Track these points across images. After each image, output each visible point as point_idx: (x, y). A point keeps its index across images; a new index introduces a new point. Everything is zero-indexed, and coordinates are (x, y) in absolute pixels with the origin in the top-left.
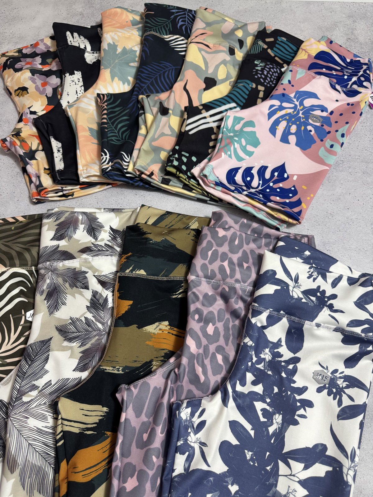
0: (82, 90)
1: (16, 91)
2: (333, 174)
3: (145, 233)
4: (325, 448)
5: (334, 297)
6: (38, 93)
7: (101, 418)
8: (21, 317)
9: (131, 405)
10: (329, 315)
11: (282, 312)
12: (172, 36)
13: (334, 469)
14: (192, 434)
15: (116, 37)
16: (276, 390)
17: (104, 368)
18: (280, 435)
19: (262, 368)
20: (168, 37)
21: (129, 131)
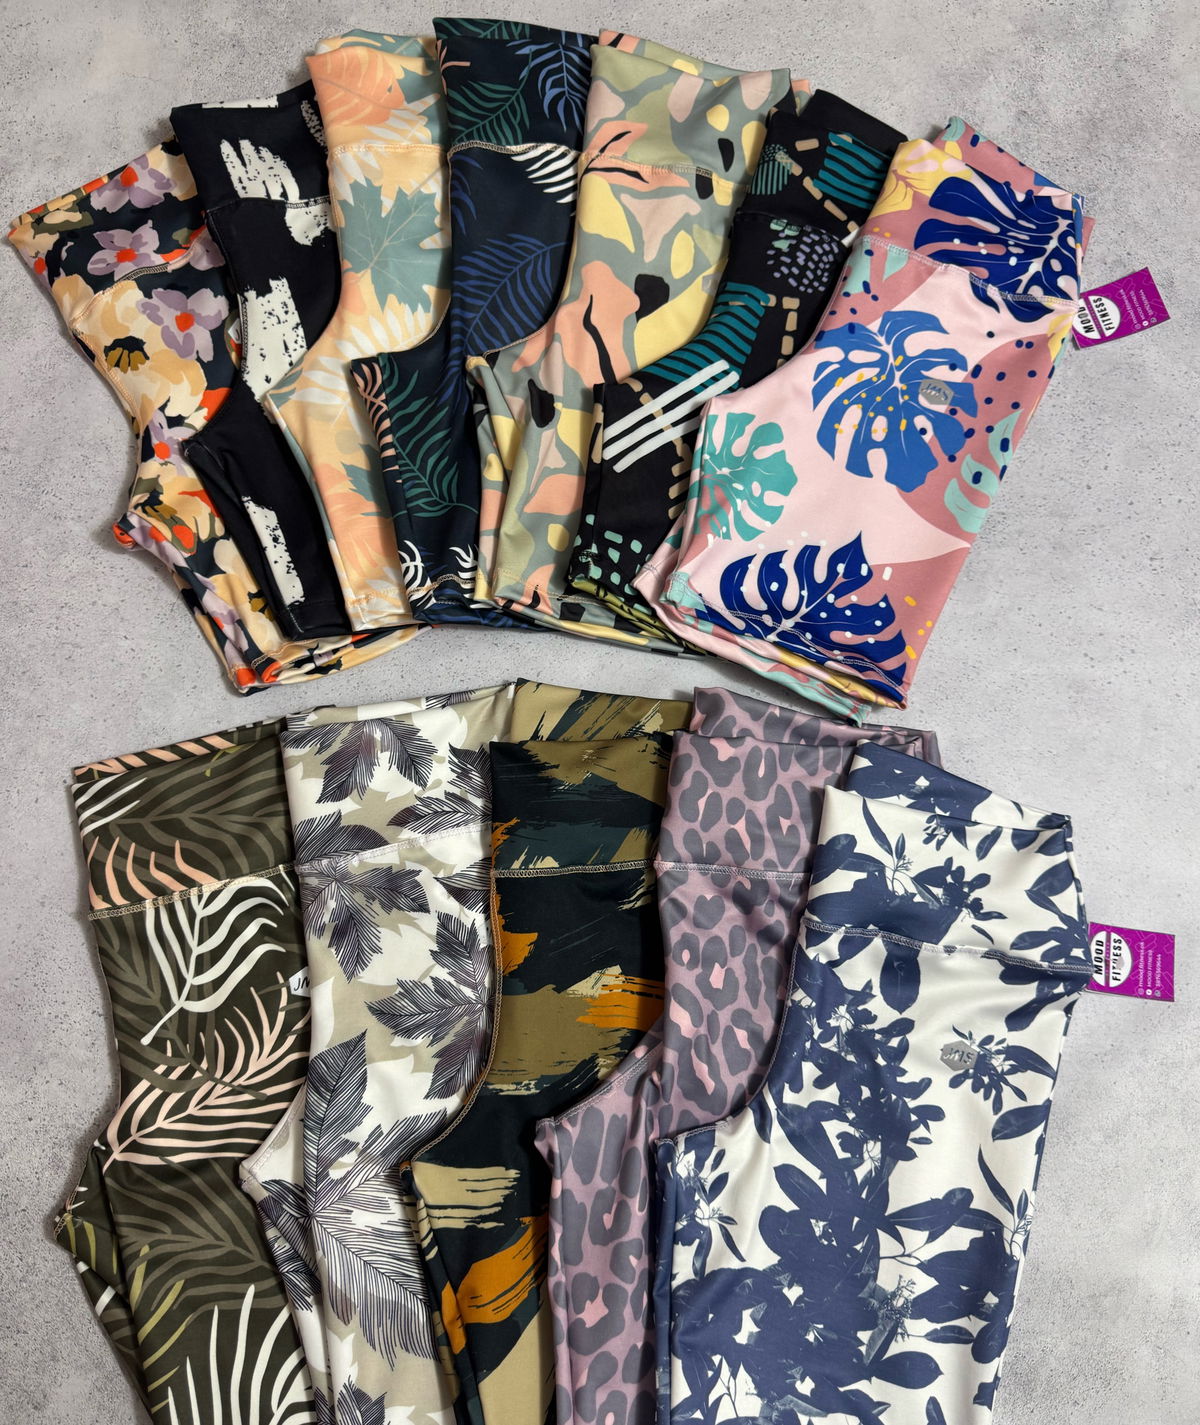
0: (299, 339)
1: (108, 350)
2: (979, 554)
3: (543, 767)
4: (968, 1195)
5: (983, 880)
6: (173, 353)
7: (507, 1192)
8: (280, 992)
9: (570, 1161)
10: (974, 927)
11: (871, 927)
12: (533, 148)
13: (987, 1233)
14: (703, 1204)
15: (372, 161)
16: (866, 1093)
17: (498, 1087)
18: (878, 1185)
19: (835, 1050)
20: (523, 151)
21: (454, 469)
